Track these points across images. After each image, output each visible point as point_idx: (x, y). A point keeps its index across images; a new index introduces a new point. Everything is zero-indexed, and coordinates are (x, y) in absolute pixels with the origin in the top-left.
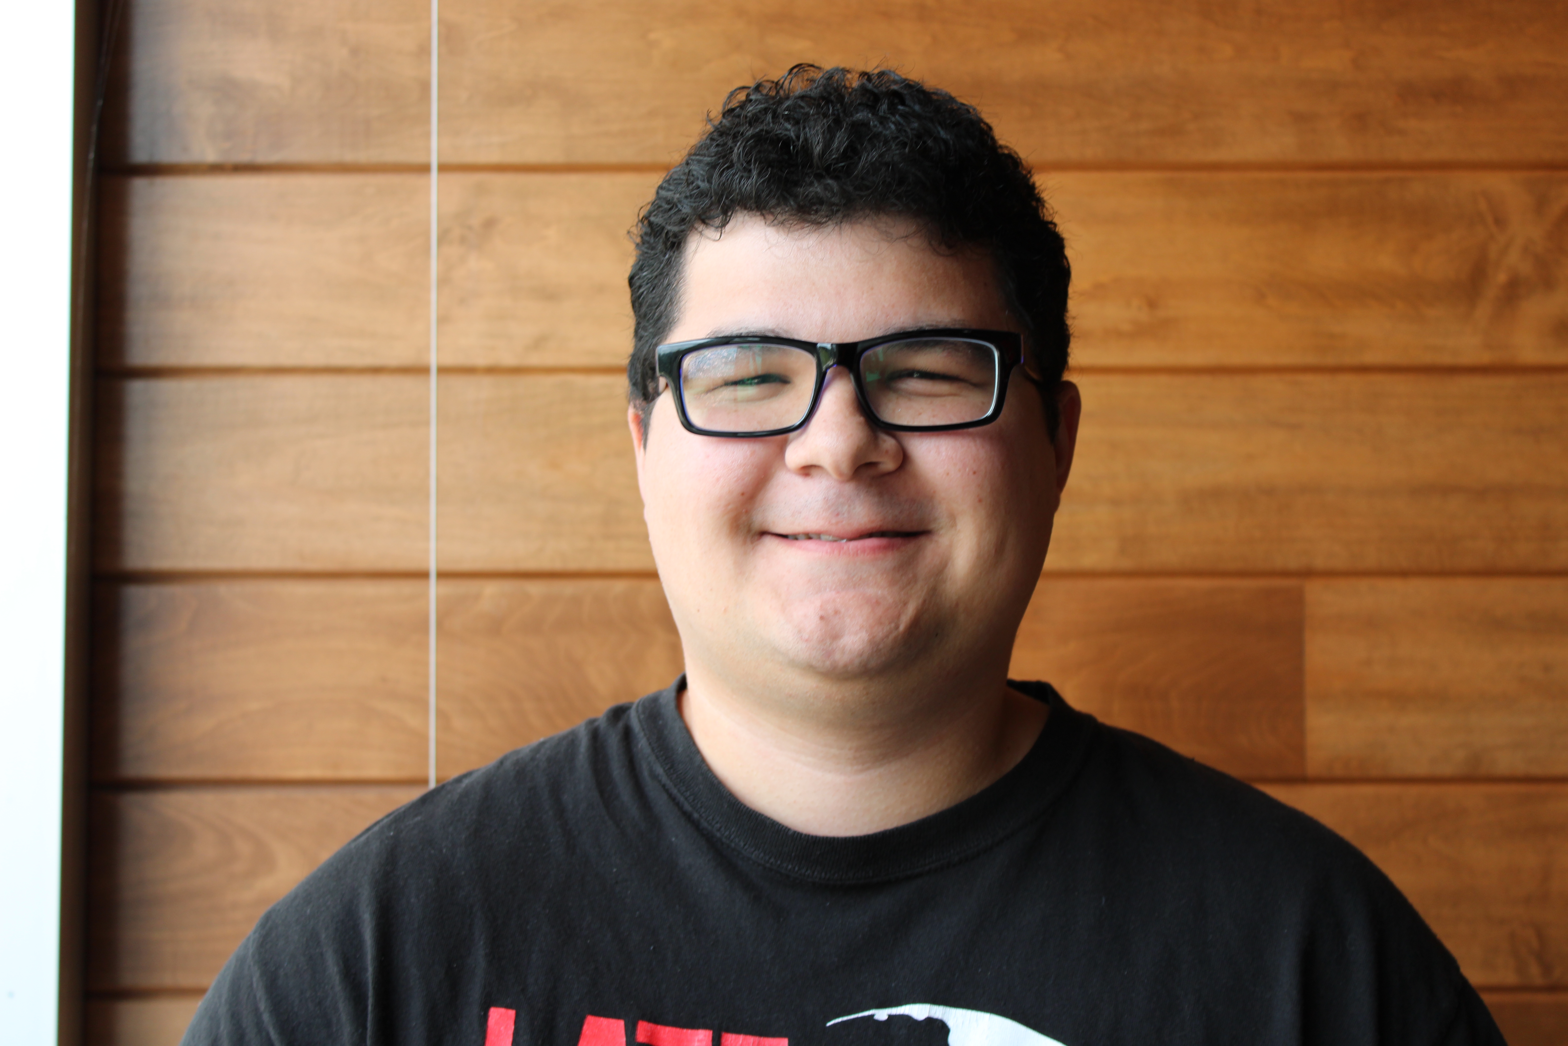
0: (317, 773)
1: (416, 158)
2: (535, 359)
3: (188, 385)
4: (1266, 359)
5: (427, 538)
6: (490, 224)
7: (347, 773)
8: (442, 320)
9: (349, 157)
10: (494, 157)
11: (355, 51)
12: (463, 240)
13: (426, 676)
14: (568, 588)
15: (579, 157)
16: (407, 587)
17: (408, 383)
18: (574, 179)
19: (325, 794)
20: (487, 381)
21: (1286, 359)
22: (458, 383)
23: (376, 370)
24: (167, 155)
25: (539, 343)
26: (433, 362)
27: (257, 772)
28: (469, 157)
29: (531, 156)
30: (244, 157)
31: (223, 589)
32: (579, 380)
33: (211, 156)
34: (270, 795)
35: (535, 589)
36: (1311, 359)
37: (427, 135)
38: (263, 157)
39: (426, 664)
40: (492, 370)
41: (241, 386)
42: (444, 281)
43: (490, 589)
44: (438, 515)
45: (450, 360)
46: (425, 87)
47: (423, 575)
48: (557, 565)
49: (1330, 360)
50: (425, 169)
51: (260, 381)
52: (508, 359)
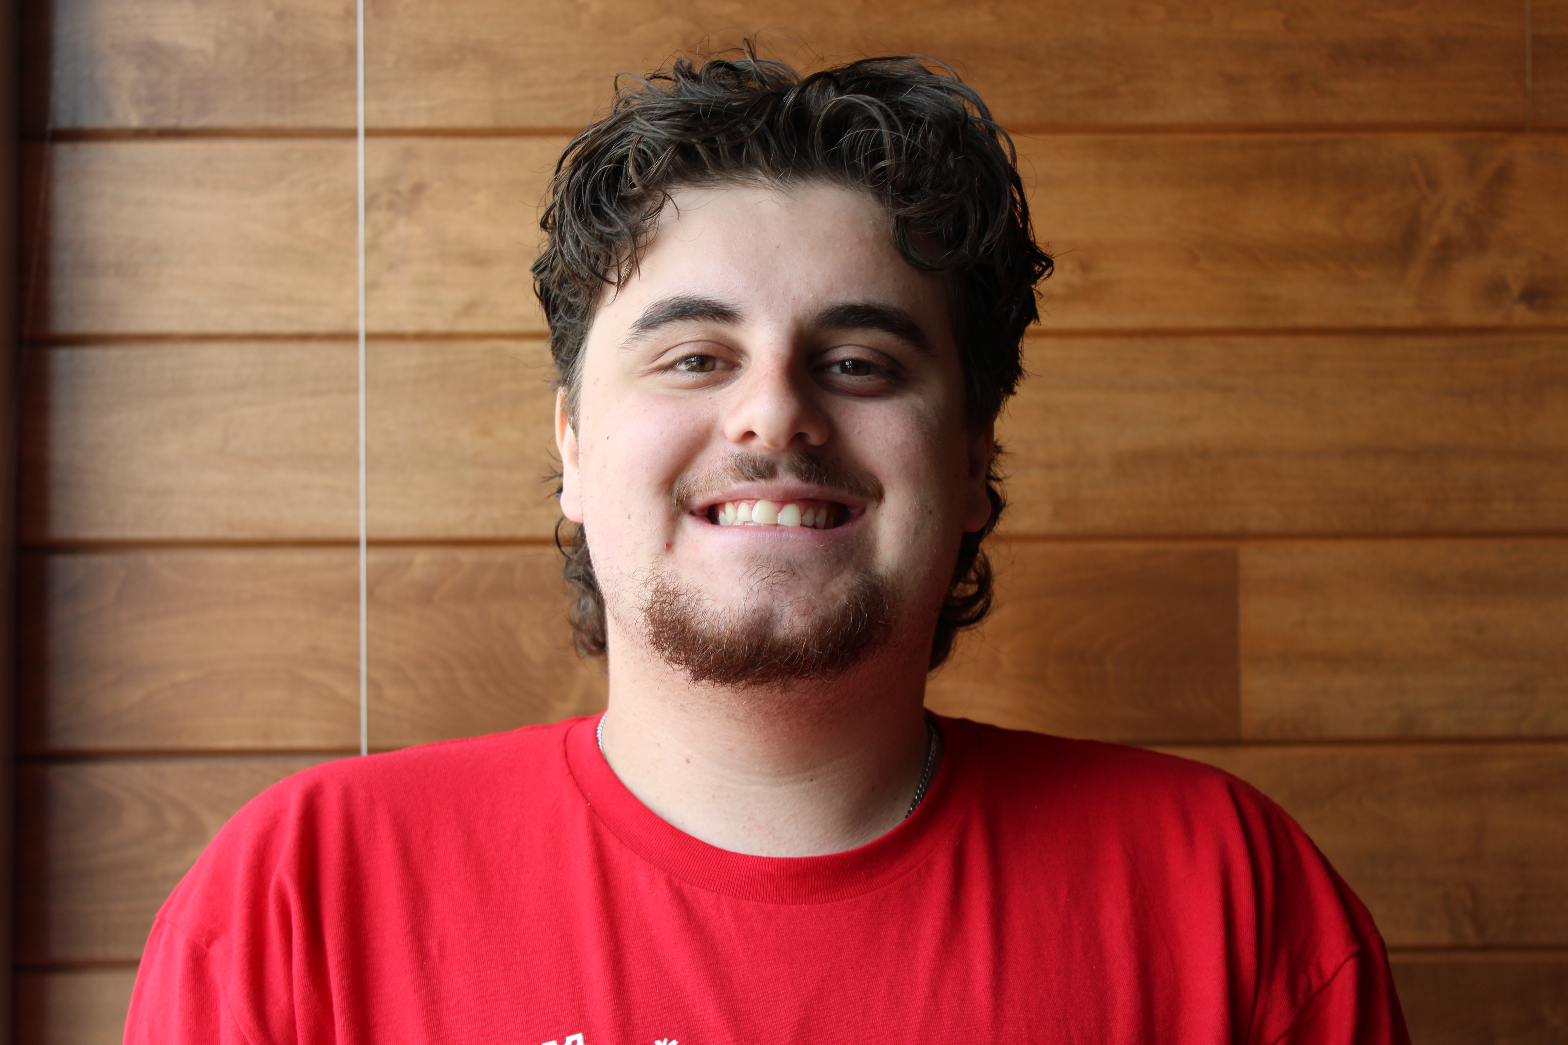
0: (247, 743)
1: (342, 123)
2: (465, 325)
3: (114, 353)
4: (1200, 322)
5: (357, 506)
6: (418, 189)
7: (279, 743)
8: (371, 286)
9: (275, 121)
10: (422, 121)
11: (280, 15)
12: (391, 206)
13: (358, 645)
14: (500, 556)
15: (507, 121)
16: (337, 556)
17: (336, 350)
18: (503, 143)
19: (256, 764)
20: (416, 348)
21: (1219, 322)
22: (387, 349)
23: (305, 337)
24: (91, 120)
25: (469, 308)
26: (362, 329)
27: (187, 743)
28: (397, 122)
29: (460, 120)
30: (169, 122)
31: (151, 559)
32: (510, 346)
33: (135, 121)
34: (200, 765)
35: (467, 557)
36: (1244, 322)
37: (355, 99)
38: (187, 123)
39: (358, 633)
40: (421, 337)
41: (168, 354)
42: (371, 247)
43: (422, 557)
44: (367, 483)
45: (378, 327)
46: (352, 50)
47: (353, 543)
48: (489, 532)
49: (1264, 322)
50: (351, 134)
51: (186, 349)
52: (438, 325)
